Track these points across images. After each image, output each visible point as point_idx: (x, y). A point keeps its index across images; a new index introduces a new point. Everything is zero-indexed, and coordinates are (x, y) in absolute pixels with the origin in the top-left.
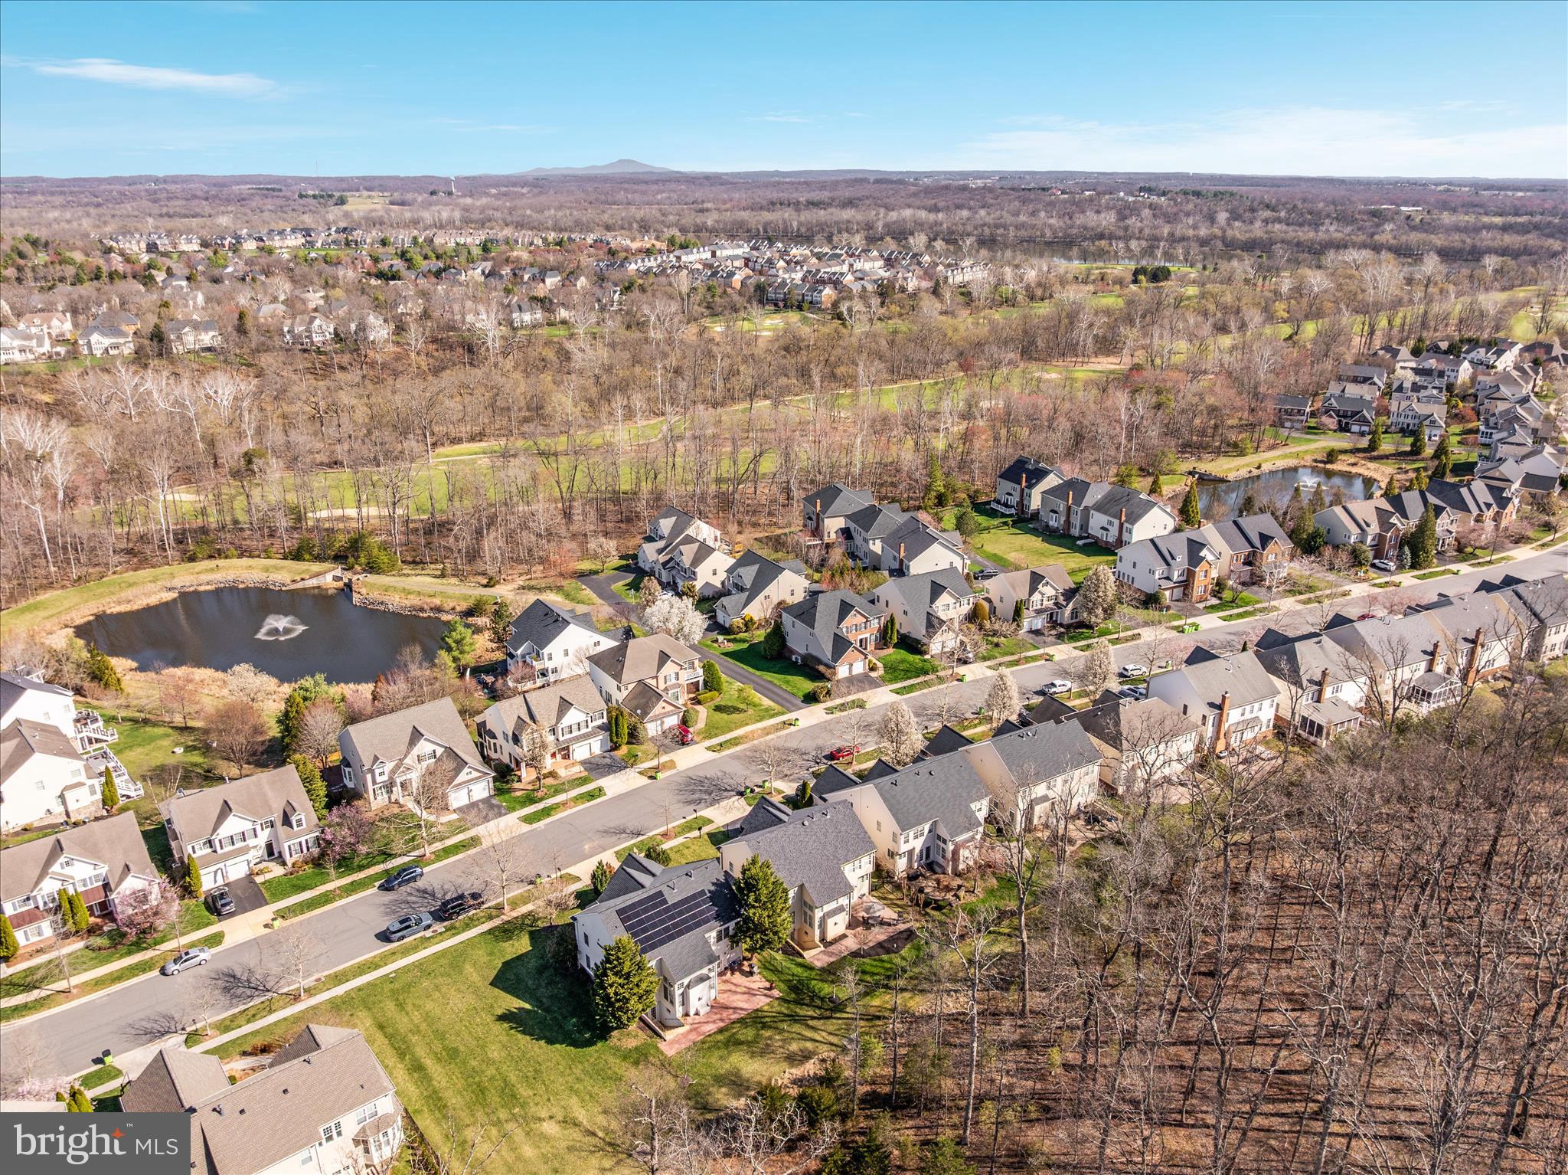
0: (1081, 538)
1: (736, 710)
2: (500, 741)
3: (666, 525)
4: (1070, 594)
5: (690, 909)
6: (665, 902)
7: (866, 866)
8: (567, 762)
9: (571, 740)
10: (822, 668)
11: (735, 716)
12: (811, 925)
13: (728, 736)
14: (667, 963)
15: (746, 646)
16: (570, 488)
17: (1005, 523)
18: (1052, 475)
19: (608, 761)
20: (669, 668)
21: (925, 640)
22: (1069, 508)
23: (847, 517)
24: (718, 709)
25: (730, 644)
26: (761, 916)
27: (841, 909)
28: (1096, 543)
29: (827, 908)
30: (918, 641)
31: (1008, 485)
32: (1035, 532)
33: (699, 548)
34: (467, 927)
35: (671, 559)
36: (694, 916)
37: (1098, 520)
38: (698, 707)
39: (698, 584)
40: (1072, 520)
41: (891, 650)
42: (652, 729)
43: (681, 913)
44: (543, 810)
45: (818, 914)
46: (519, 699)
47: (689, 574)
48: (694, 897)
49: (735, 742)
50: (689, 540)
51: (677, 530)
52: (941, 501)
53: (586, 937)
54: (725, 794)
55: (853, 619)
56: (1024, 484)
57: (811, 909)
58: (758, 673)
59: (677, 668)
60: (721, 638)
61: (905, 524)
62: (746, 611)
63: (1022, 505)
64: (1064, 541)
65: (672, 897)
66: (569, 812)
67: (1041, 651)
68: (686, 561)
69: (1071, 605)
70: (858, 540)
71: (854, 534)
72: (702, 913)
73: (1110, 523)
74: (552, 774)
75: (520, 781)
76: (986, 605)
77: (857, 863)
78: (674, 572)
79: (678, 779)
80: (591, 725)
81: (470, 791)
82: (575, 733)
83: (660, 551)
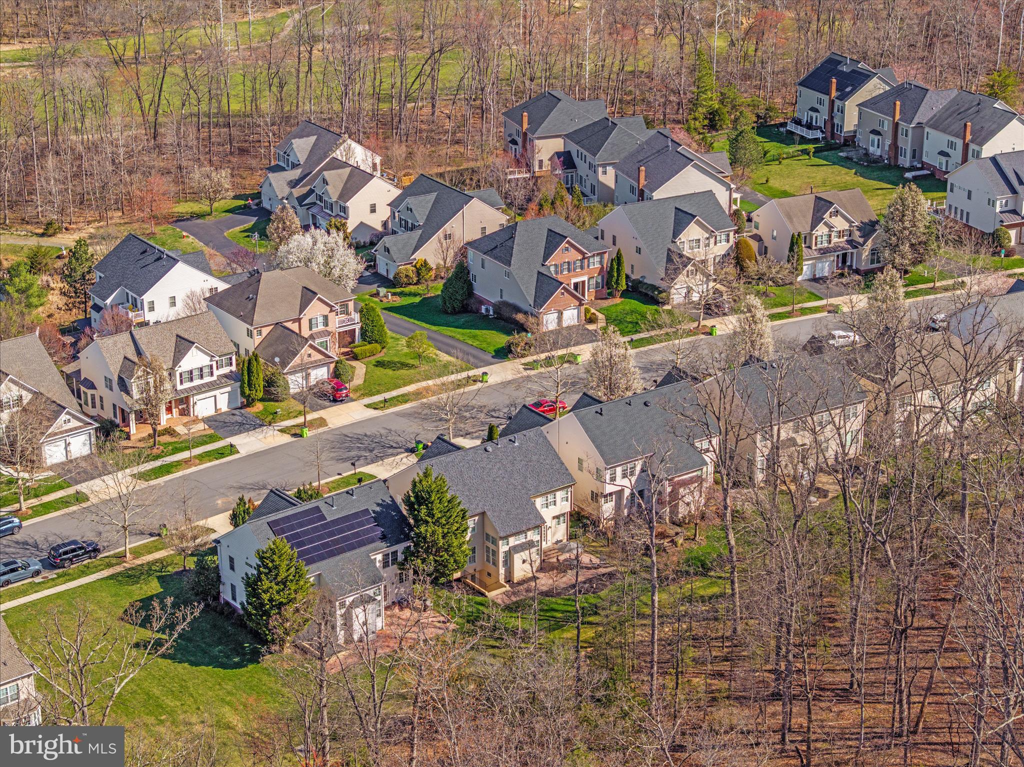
0: (912, 168)
1: (404, 365)
2: (102, 390)
3: (302, 147)
4: (868, 229)
5: (352, 527)
6: (323, 518)
7: (562, 504)
8: (185, 419)
9: (191, 389)
10: (520, 317)
11: (403, 372)
12: (495, 564)
13: (394, 393)
14: (326, 577)
15: (417, 300)
16: (156, 104)
17: (805, 152)
18: (875, 80)
19: (238, 419)
20: (315, 310)
21: (663, 285)
22: (896, 126)
23: (568, 136)
24: (380, 364)
25: (397, 298)
26: (433, 533)
27: (530, 545)
28: (932, 175)
29: (513, 541)
30: (654, 288)
31: (811, 96)
32: (847, 162)
33: (350, 176)
34: (83, 573)
35: (311, 191)
36: (357, 535)
37: (935, 141)
38: (354, 363)
39: (351, 225)
40: (900, 144)
41: (618, 300)
42: (295, 383)
43: (341, 531)
44: (161, 467)
45: (503, 548)
46: (125, 337)
47: (336, 210)
48: (356, 515)
49: (404, 398)
50: (336, 164)
51: (318, 153)
52: (713, 122)
53: (231, 560)
54: (390, 451)
55: (563, 255)
56: (834, 94)
57: (495, 542)
58: (434, 328)
59: (326, 310)
60: (383, 291)
61: (647, 143)
62: (419, 256)
63: (832, 126)
64: (886, 174)
65: (331, 515)
66: (193, 469)
67: (824, 302)
68: (333, 192)
69: (869, 243)
70: (582, 168)
71: (577, 161)
72: (368, 531)
73: (952, 145)
74: (170, 432)
75: (128, 438)
76: (754, 245)
77: (550, 498)
78: (314, 210)
79: (329, 437)
80: (217, 373)
81: (67, 445)
82: (197, 382)
83: (294, 184)
